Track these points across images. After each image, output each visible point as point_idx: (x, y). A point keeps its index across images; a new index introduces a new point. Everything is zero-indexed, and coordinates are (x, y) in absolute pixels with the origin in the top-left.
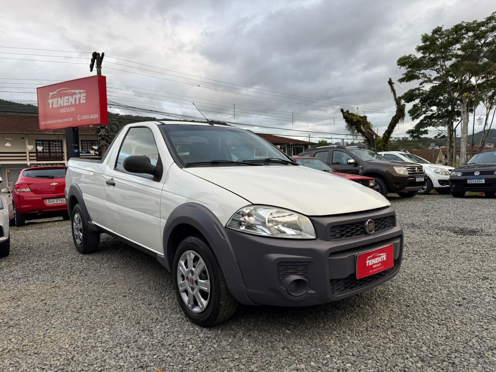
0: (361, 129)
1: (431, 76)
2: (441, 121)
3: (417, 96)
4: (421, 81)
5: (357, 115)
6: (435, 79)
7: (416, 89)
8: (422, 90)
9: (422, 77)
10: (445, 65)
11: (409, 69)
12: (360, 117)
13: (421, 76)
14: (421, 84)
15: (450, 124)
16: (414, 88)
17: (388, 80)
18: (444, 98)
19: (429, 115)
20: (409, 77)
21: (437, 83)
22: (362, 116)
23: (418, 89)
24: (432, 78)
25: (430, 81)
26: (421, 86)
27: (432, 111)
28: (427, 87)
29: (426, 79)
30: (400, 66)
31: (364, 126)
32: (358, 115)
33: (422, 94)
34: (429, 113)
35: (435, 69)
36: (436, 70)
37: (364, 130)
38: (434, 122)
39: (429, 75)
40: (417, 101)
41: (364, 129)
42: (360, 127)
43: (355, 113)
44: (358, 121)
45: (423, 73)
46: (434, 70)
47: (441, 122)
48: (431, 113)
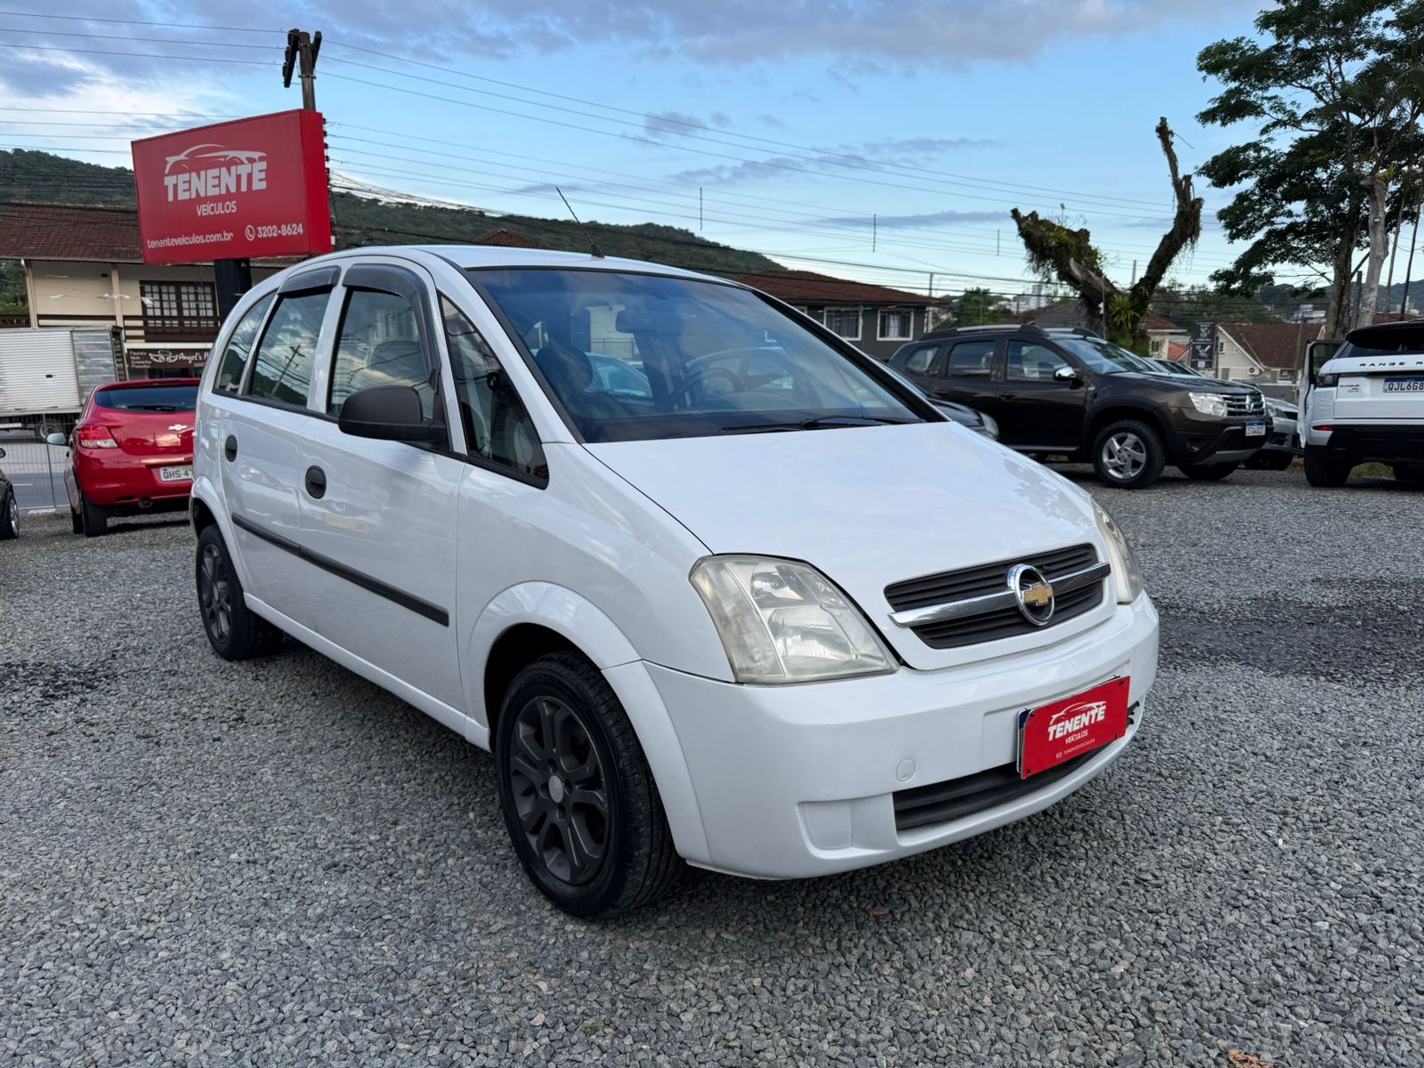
0: (1070, 270)
1: (1298, 107)
2: (1317, 246)
3: (1250, 168)
4: (1266, 120)
5: (1061, 228)
6: (1308, 117)
7: (1248, 147)
8: (1266, 149)
9: (1271, 108)
10: (1341, 73)
11: (1233, 85)
12: (1070, 232)
13: (1266, 106)
14: (1265, 131)
15: (1342, 256)
16: (1242, 144)
17: (1157, 123)
18: (1330, 177)
19: (1279, 227)
20: (1229, 109)
21: (1311, 129)
22: (1076, 229)
23: (1256, 146)
24: (1300, 113)
25: (1294, 121)
26: (1264, 137)
27: (1290, 214)
28: (1283, 142)
29: (1280, 116)
30: (1204, 73)
31: (1078, 261)
32: (1064, 225)
33: (1267, 161)
34: (1282, 222)
35: (1312, 84)
36: (1313, 89)
37: (1077, 272)
38: (1296, 248)
39: (1293, 103)
40: (1248, 184)
41: (1079, 268)
42: (1068, 265)
43: (1056, 222)
44: (1060, 244)
45: (1275, 97)
46: (1308, 88)
47: (1316, 251)
48: (1289, 221)
